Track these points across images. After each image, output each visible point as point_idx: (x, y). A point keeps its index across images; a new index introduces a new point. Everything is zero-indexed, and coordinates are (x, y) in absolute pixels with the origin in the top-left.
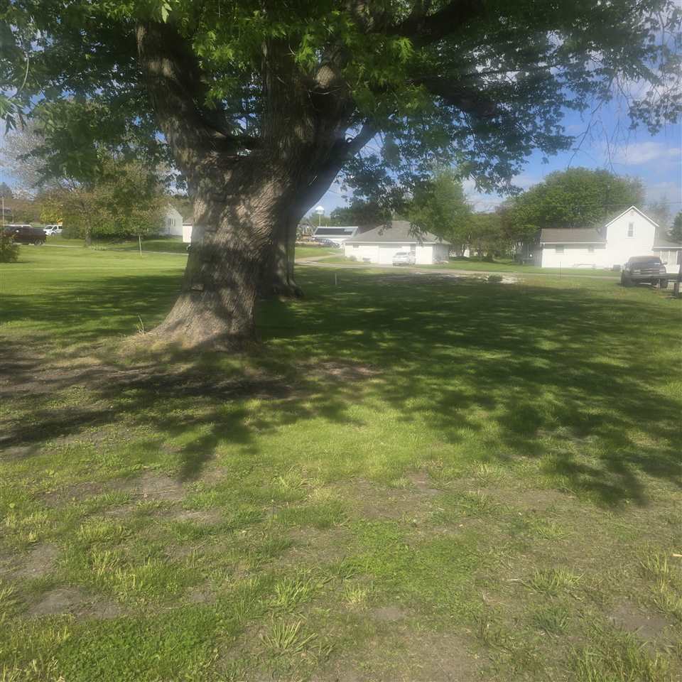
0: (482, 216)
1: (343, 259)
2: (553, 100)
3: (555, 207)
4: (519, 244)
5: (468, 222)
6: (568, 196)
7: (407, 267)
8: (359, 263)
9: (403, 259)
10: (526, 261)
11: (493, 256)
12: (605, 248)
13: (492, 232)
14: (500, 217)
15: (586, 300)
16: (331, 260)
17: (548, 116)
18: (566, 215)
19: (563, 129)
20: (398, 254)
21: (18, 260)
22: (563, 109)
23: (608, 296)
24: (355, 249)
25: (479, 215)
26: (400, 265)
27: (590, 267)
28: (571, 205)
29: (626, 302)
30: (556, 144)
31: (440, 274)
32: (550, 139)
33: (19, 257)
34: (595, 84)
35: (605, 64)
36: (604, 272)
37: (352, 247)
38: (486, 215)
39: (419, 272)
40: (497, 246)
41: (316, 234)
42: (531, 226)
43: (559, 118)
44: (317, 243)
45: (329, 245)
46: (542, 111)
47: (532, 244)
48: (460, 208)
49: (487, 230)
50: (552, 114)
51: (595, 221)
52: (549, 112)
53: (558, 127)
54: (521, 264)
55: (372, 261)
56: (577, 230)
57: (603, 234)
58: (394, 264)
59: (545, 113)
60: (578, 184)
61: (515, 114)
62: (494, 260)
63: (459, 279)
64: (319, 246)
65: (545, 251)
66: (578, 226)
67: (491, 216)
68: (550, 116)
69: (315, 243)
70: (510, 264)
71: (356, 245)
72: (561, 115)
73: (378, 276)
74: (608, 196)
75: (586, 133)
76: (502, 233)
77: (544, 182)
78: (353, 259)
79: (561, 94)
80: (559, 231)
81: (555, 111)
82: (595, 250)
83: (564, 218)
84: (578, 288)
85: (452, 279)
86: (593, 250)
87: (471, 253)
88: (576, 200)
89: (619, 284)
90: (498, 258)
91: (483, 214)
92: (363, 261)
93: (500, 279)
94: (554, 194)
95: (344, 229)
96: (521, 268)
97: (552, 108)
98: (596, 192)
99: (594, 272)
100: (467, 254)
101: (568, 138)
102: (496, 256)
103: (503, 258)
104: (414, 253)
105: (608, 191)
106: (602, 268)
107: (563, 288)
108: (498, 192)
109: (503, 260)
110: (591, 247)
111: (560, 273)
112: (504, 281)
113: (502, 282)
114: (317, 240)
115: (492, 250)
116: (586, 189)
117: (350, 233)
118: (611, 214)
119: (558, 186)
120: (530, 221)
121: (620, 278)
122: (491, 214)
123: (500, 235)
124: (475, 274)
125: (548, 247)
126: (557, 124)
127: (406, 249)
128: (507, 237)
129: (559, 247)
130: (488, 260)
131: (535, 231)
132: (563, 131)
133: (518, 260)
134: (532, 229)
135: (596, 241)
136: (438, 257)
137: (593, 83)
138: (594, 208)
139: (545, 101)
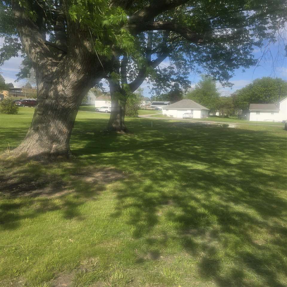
0: (224, 98)
1: (161, 115)
2: (248, 42)
3: (256, 94)
4: (241, 110)
5: (218, 100)
6: (262, 89)
7: (189, 119)
8: (169, 117)
9: (187, 116)
10: (243, 118)
11: (229, 115)
12: (278, 113)
13: (228, 105)
14: (232, 98)
15: (265, 137)
16: (156, 116)
17: (246, 50)
18: (261, 98)
19: (254, 56)
20: (185, 114)
21: (18, 113)
22: (253, 47)
23: (277, 135)
24: (167, 111)
25: (223, 97)
26: (186, 118)
27: (272, 121)
28: (264, 93)
29: (283, 138)
30: (249, 63)
31: (202, 123)
32: (246, 61)
33: (18, 112)
34: (268, 34)
35: (273, 24)
36: (278, 123)
37: (165, 110)
38: (226, 97)
39: (193, 122)
40: (230, 111)
41: (152, 105)
42: (246, 102)
43: (251, 51)
44: (152, 108)
45: (157, 109)
46: (243, 47)
47: (246, 110)
48: (215, 94)
49: (226, 104)
50: (248, 49)
51: (274, 101)
52: (247, 48)
53: (251, 55)
54: (241, 119)
55: (174, 116)
56: (266, 105)
57: (278, 107)
58: (183, 118)
59: (245, 49)
60: (267, 84)
61: (232, 49)
62: (229, 117)
63: (209, 125)
64: (153, 110)
65: (251, 114)
66: (267, 103)
67: (228, 98)
68: (247, 50)
69: (151, 108)
70: (236, 119)
71: (167, 110)
72: (252, 49)
73: (173, 123)
74: (280, 90)
75: (262, 56)
76: (233, 106)
77: (252, 83)
78: (165, 116)
79: (252, 39)
80: (258, 105)
81: (250, 47)
82: (274, 114)
83: (261, 99)
84: (264, 130)
85: (206, 125)
86: (273, 114)
87: (220, 114)
88: (266, 91)
89: (284, 129)
90: (231, 116)
91: (225, 97)
92: (170, 116)
93: (228, 125)
94: (256, 89)
95: (164, 103)
96: (240, 121)
97: (248, 46)
98: (276, 88)
99: (273, 123)
100: (217, 114)
101: (255, 60)
102: (230, 115)
103: (234, 116)
104: (192, 113)
105: (281, 88)
106: (277, 122)
107: (257, 130)
108: (222, 85)
109: (233, 117)
110: (272, 112)
111: (257, 124)
112: (230, 127)
113: (229, 127)
114: (152, 107)
115: (228, 113)
116: (271, 87)
117: (166, 104)
118: (282, 97)
119: (258, 85)
120: (245, 100)
121: (284, 126)
122: (229, 97)
123: (232, 106)
124: (218, 123)
125: (253, 112)
126: (251, 54)
127: (189, 111)
128: (235, 107)
129: (258, 112)
130: (227, 117)
131: (247, 104)
132: (254, 57)
133: (240, 117)
134: (246, 103)
135: (275, 110)
136: (203, 115)
137: (268, 33)
138: (274, 95)
139: (245, 43)
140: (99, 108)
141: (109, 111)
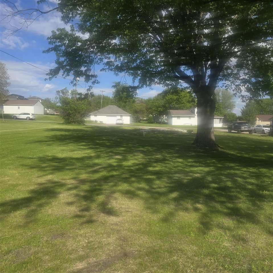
24: (95, 117)
27: (190, 125)
55: (103, 122)
65: (173, 119)
78: (96, 122)
92: (100, 122)
110: (190, 117)
127: (119, 117)
129: (178, 117)
135: (192, 115)
140: (17, 114)
141: (31, 118)
